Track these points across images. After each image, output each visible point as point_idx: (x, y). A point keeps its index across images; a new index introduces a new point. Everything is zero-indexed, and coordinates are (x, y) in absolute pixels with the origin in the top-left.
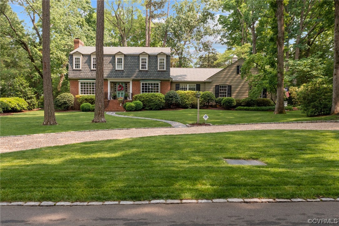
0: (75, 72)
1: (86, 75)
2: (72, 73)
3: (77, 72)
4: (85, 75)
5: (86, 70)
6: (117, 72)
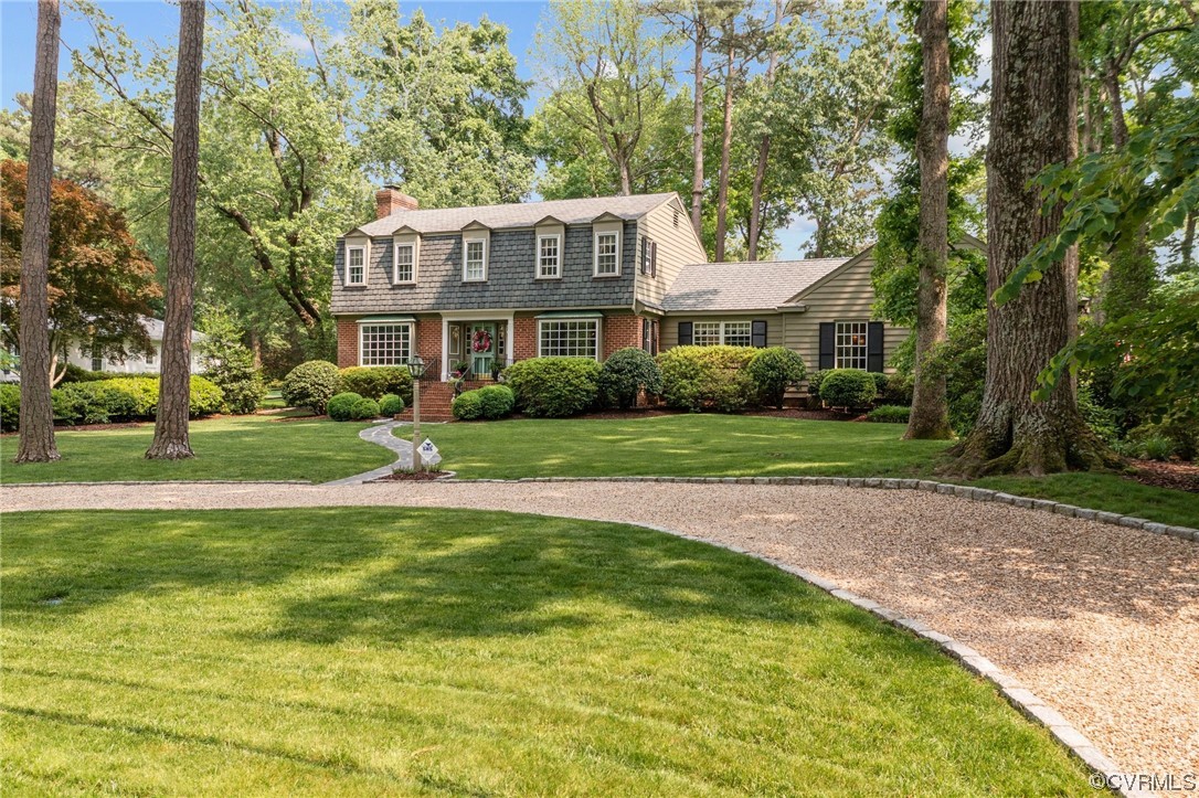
1: (379, 303)
2: (342, 298)
4: (375, 303)
5: (378, 286)
6: (468, 289)
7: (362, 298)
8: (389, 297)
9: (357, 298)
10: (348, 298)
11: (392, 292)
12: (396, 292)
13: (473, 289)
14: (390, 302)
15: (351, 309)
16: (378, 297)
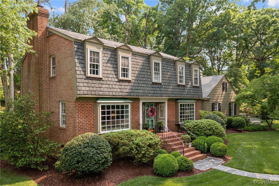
0: (90, 81)
1: (112, 90)
2: (85, 85)
3: (94, 82)
4: (109, 90)
5: (110, 79)
6: (155, 86)
7: (100, 85)
8: (117, 87)
9: (97, 85)
10: (90, 85)
11: (118, 84)
12: (121, 83)
13: (157, 86)
14: (119, 90)
15: (93, 93)
16: (111, 86)
